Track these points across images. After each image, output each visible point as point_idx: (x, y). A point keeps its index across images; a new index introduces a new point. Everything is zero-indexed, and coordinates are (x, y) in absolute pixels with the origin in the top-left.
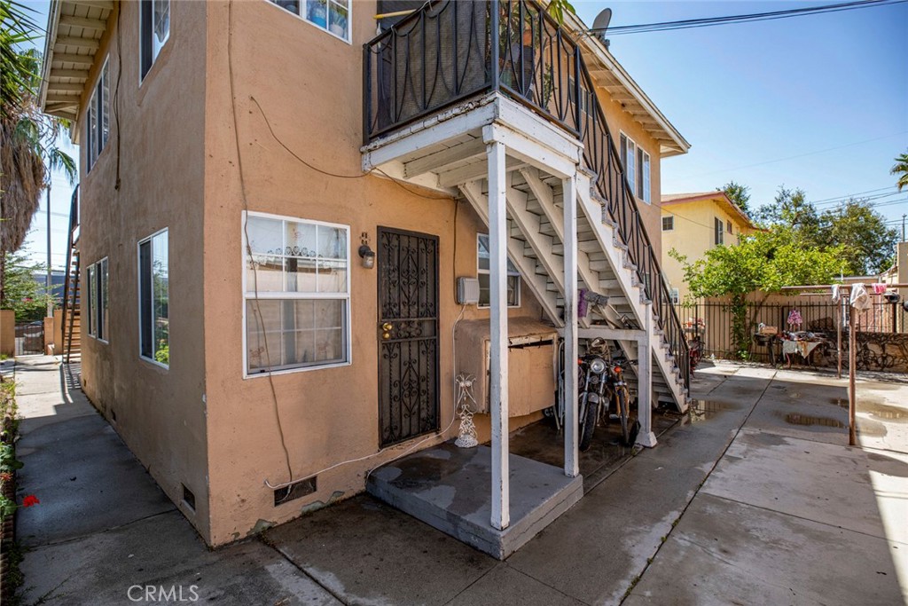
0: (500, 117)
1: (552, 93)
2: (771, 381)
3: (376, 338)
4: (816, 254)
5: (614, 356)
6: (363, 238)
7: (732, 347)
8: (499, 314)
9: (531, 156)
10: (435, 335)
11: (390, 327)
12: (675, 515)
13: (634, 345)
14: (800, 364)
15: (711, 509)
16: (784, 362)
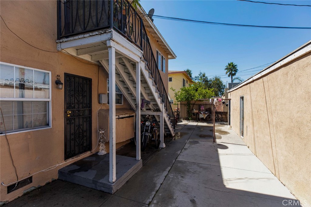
0: (113, 38)
1: (133, 33)
2: (196, 126)
3: (63, 116)
4: (207, 90)
5: (153, 120)
6: (57, 77)
7: (187, 116)
8: (112, 107)
9: (125, 53)
10: (90, 115)
11: (70, 112)
12: (169, 168)
13: (159, 117)
14: (204, 120)
15: (179, 165)
16: (200, 120)
